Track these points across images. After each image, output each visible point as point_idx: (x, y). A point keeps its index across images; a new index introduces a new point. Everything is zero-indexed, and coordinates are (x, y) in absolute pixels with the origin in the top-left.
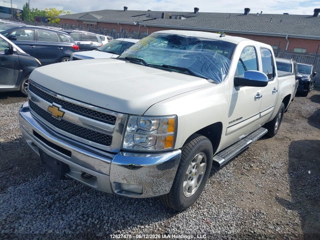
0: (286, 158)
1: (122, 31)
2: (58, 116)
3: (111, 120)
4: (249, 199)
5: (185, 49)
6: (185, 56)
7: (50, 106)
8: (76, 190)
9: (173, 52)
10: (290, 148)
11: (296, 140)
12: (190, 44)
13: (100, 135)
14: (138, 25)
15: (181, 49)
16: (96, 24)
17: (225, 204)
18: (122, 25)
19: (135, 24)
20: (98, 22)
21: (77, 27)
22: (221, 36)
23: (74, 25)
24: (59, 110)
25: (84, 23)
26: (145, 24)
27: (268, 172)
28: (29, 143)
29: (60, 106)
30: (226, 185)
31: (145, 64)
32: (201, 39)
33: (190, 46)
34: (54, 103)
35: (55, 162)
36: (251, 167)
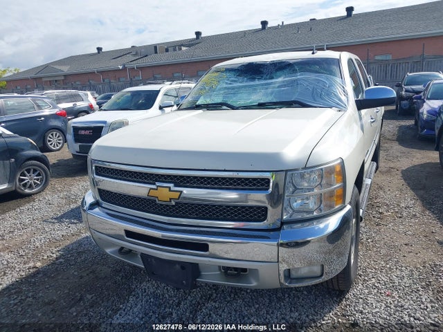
0: (410, 193)
1: (104, 81)
2: (171, 199)
3: (261, 184)
4: (411, 252)
5: (272, 78)
6: (279, 87)
7: (151, 189)
8: (194, 302)
9: (258, 85)
10: (405, 180)
11: (404, 169)
12: (277, 70)
13: (247, 210)
14: (125, 68)
15: (265, 79)
16: (63, 78)
17: (388, 266)
18: (102, 72)
19: (121, 67)
20: (64, 76)
21: (36, 88)
22: (313, 53)
23: (29, 87)
24: (170, 190)
25: (44, 80)
26: (135, 65)
27: (405, 214)
28: (111, 252)
29: (171, 185)
30: (371, 243)
31: (233, 108)
32: (291, 62)
33: (278, 73)
34: (158, 184)
35: (178, 266)
36: (381, 213)
